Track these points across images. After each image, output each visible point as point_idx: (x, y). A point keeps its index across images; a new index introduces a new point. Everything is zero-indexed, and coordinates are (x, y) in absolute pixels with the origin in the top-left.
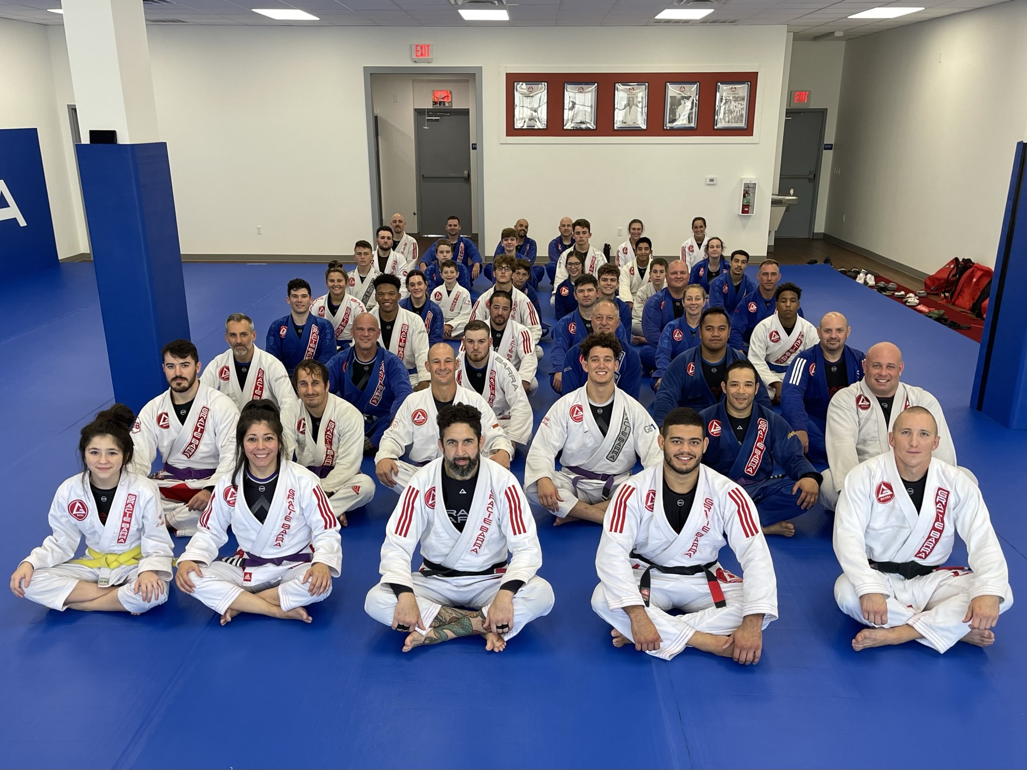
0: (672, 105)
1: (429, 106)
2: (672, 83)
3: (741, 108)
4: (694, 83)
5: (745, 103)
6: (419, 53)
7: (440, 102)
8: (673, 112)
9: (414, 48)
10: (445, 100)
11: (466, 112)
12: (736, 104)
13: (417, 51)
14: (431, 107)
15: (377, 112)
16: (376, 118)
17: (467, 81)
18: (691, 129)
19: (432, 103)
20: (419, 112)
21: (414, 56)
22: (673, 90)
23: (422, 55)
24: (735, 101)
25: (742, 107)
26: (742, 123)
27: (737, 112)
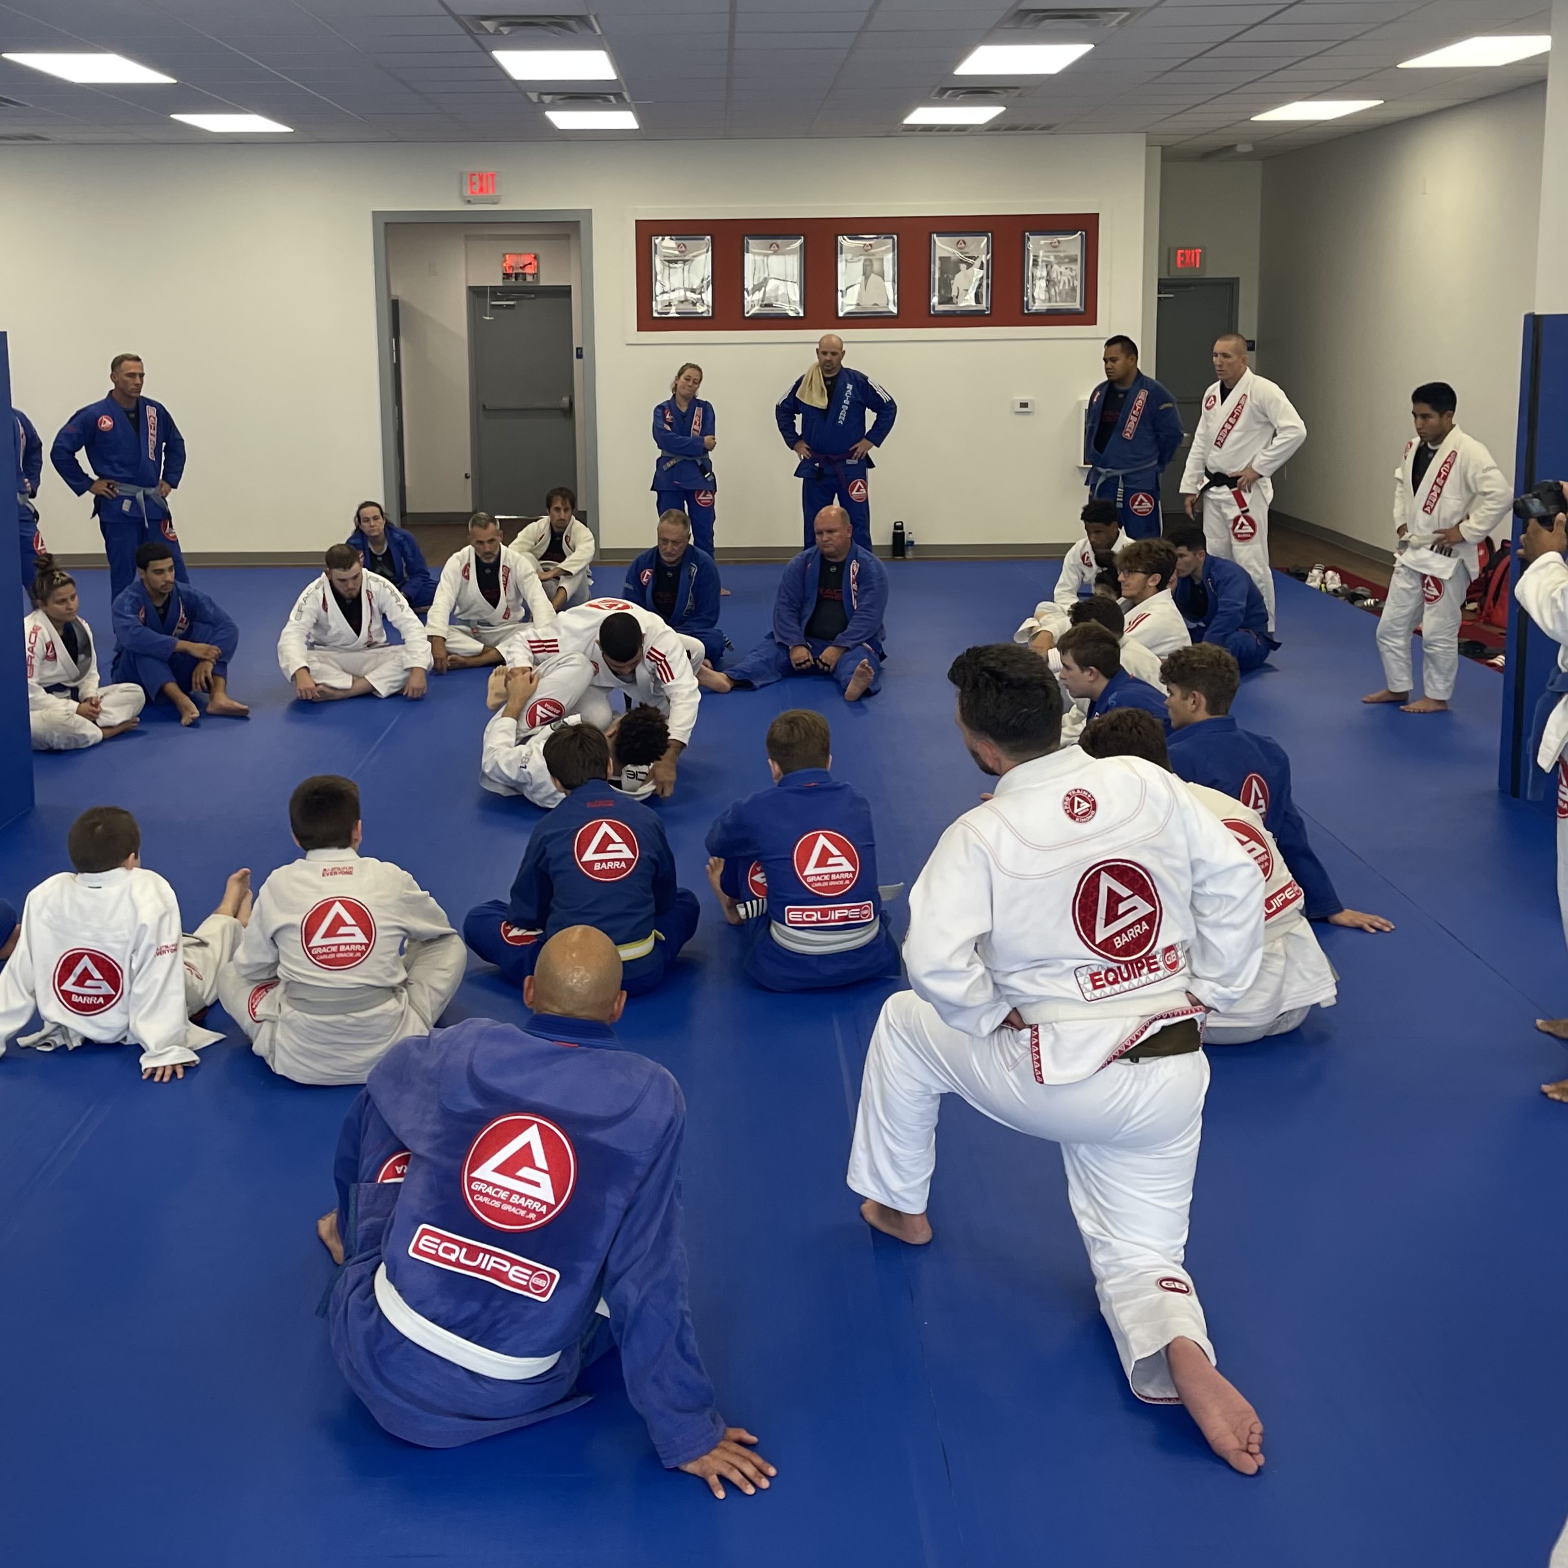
0: (943, 271)
1: (499, 282)
2: (940, 234)
3: (1069, 275)
4: (983, 233)
5: (1077, 268)
6: (476, 188)
7: (517, 275)
8: (946, 284)
9: (466, 180)
10: (528, 270)
11: (565, 292)
12: (1062, 269)
13: (472, 184)
14: (500, 284)
15: (397, 292)
16: (395, 305)
17: (568, 236)
18: (980, 313)
19: (501, 276)
20: (476, 293)
21: (467, 193)
22: (943, 247)
23: (481, 190)
24: (1059, 264)
25: (1074, 274)
26: (1075, 301)
27: (1064, 283)
